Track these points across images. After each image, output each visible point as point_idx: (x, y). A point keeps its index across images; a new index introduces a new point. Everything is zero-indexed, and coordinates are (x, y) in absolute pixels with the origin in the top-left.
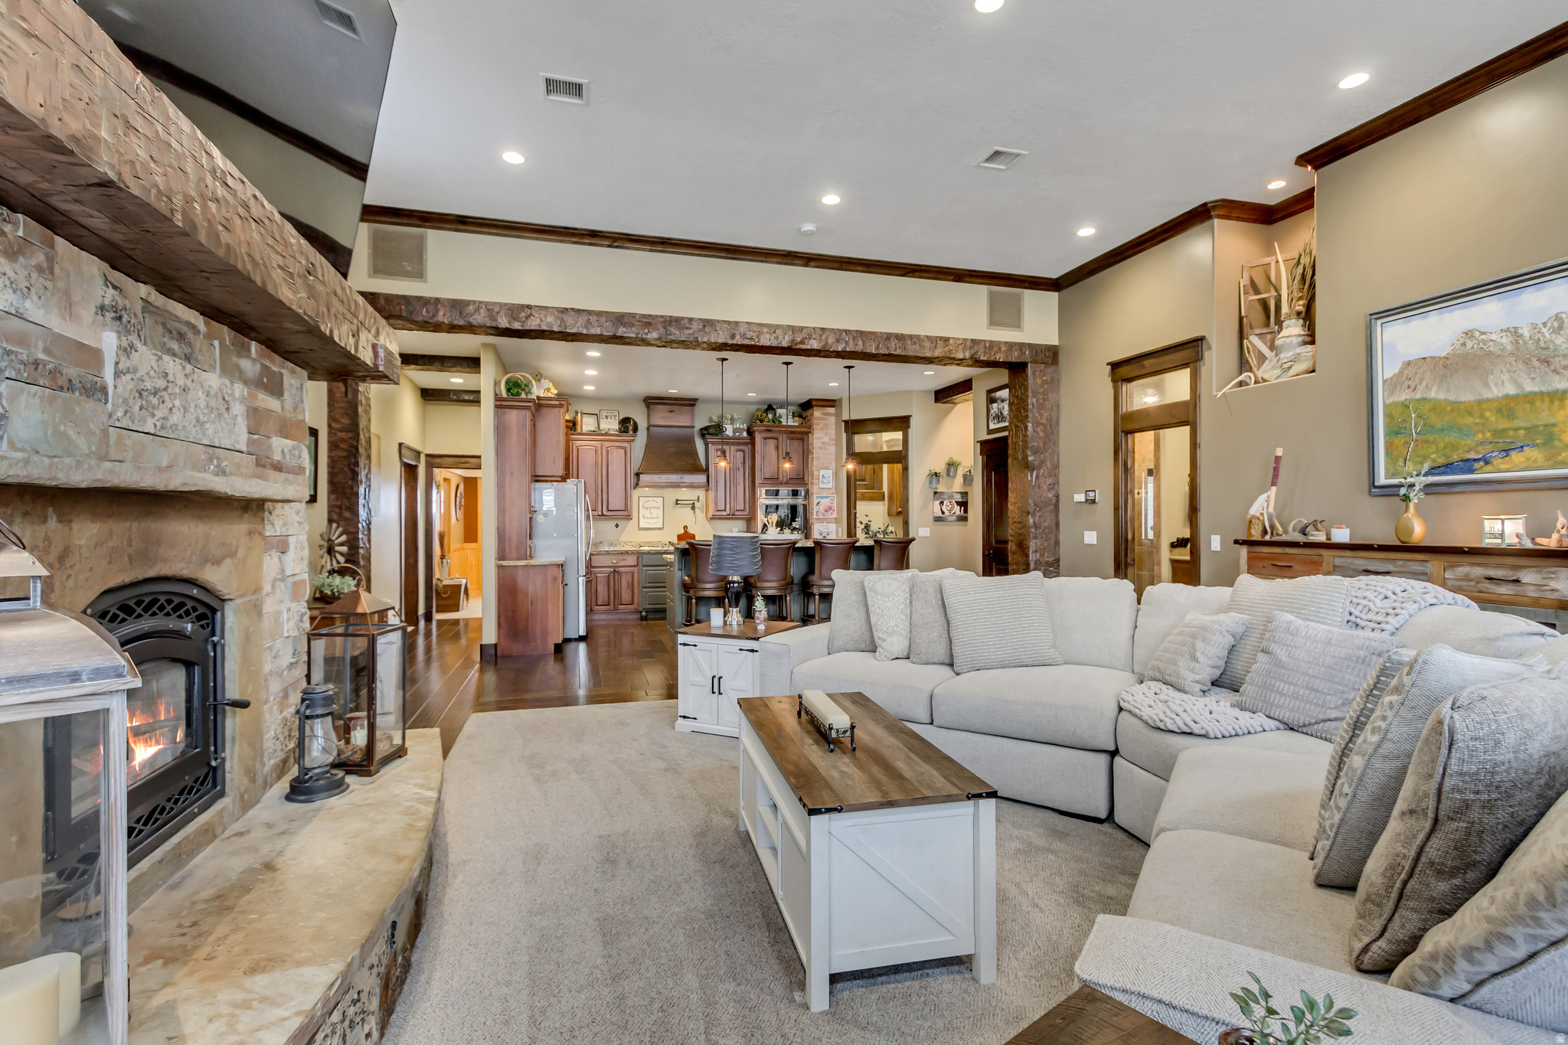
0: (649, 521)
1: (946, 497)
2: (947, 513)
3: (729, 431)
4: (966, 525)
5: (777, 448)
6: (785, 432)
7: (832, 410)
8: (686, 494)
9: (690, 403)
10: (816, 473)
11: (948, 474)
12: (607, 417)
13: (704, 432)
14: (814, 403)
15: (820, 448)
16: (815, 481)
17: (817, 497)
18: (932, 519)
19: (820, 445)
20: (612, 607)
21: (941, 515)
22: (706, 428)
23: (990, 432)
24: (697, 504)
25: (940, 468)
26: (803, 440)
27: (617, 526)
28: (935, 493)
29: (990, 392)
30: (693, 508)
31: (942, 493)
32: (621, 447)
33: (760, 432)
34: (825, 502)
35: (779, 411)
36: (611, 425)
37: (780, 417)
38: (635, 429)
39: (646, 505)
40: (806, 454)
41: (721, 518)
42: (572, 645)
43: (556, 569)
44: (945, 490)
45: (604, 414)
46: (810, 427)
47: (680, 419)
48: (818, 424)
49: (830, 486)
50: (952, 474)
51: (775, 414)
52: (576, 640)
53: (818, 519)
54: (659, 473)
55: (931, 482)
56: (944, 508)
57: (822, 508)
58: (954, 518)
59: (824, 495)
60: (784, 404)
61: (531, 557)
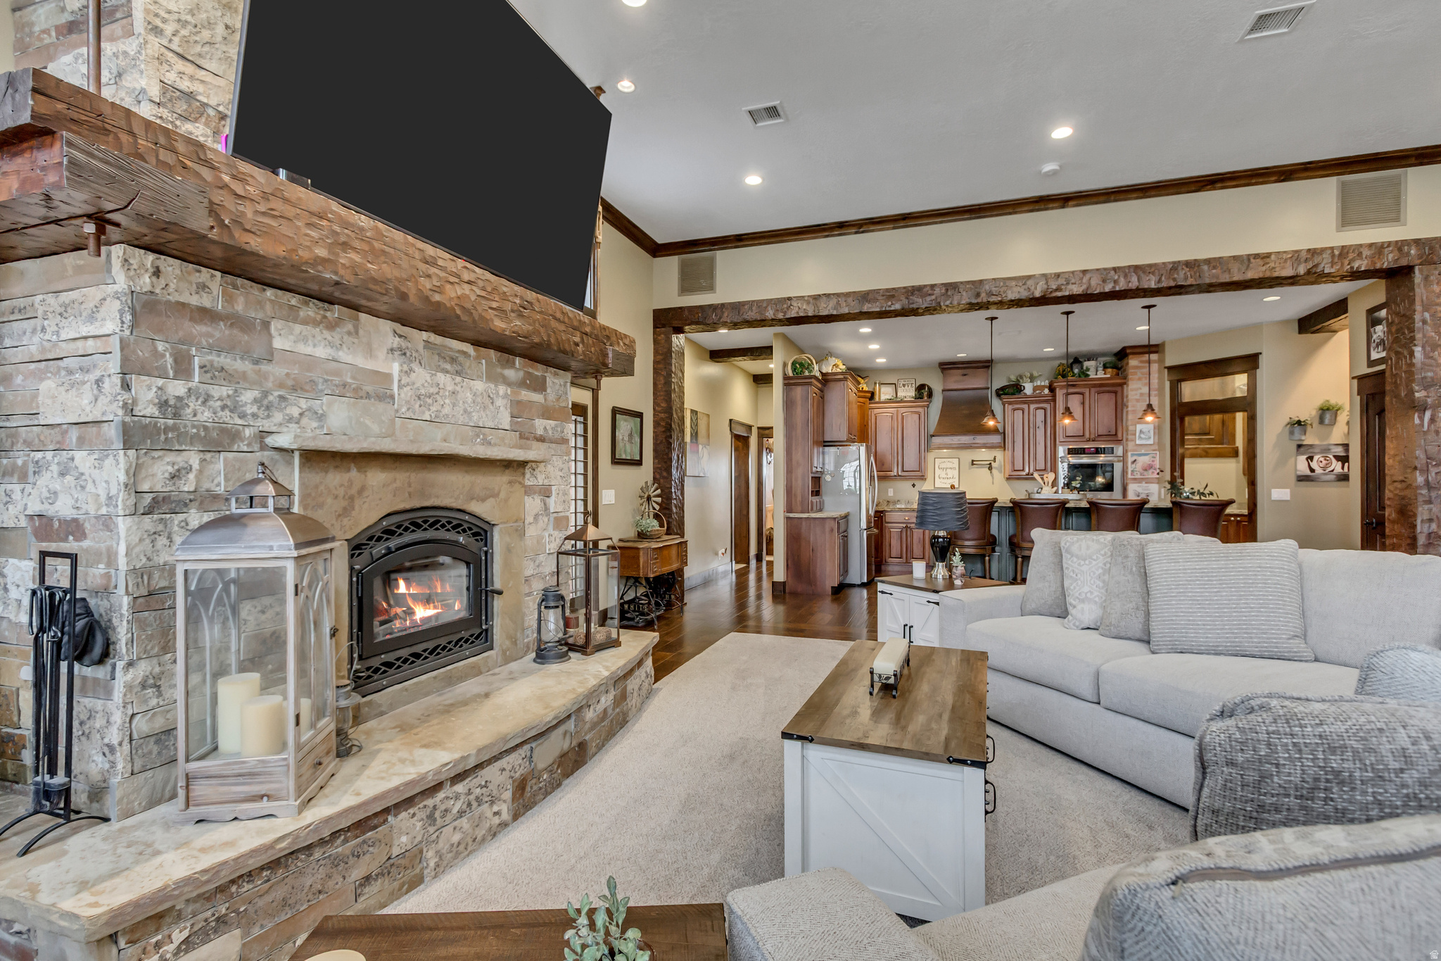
0: (945, 481)
1: (1316, 451)
2: (1319, 471)
3: (1028, 389)
4: (1348, 486)
5: (1083, 403)
6: (1095, 386)
7: (1154, 357)
8: (984, 455)
9: (986, 365)
10: (1131, 428)
11: (1321, 421)
12: (904, 385)
13: (1001, 392)
14: (1128, 351)
15: (1138, 401)
16: (1130, 437)
17: (1132, 455)
18: (1293, 479)
19: (1138, 397)
20: (904, 560)
21: (1308, 472)
22: (1003, 389)
23: (1371, 363)
24: (993, 464)
25: (1307, 412)
26: (1116, 393)
27: (914, 485)
28: (1299, 446)
29: (1371, 312)
30: (990, 468)
31: (1311, 446)
32: (916, 412)
33: (1061, 387)
34: (1143, 460)
35: (1086, 364)
36: (908, 393)
37: (1088, 369)
38: (930, 395)
39: (942, 466)
40: (1119, 408)
41: (1019, 478)
42: (856, 591)
43: (832, 522)
44: (1317, 442)
45: (902, 382)
46: (1125, 378)
47: (975, 381)
48: (1135, 374)
49: (1151, 442)
50: (1327, 421)
51: (1082, 368)
52: (859, 586)
53: (1135, 479)
54: (953, 435)
55: (1292, 433)
56: (1314, 465)
57: (1139, 466)
58: (1332, 477)
59: (1143, 452)
60: (1091, 356)
61: (821, 510)
